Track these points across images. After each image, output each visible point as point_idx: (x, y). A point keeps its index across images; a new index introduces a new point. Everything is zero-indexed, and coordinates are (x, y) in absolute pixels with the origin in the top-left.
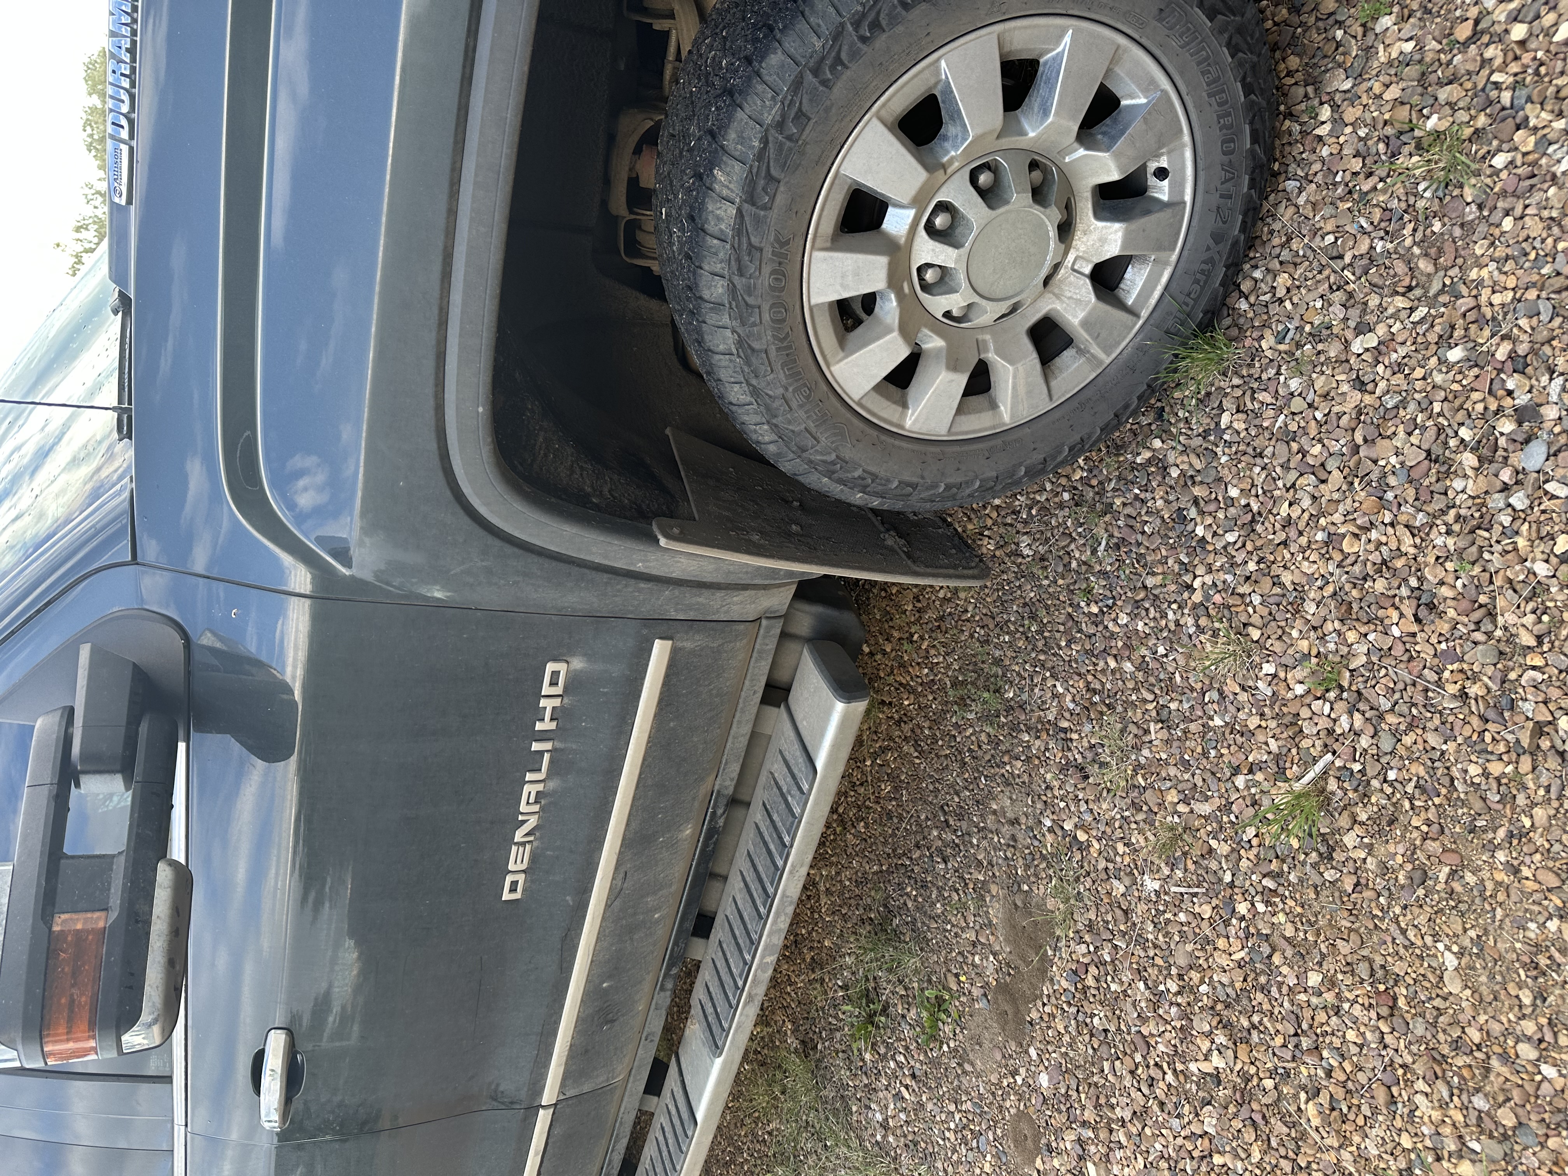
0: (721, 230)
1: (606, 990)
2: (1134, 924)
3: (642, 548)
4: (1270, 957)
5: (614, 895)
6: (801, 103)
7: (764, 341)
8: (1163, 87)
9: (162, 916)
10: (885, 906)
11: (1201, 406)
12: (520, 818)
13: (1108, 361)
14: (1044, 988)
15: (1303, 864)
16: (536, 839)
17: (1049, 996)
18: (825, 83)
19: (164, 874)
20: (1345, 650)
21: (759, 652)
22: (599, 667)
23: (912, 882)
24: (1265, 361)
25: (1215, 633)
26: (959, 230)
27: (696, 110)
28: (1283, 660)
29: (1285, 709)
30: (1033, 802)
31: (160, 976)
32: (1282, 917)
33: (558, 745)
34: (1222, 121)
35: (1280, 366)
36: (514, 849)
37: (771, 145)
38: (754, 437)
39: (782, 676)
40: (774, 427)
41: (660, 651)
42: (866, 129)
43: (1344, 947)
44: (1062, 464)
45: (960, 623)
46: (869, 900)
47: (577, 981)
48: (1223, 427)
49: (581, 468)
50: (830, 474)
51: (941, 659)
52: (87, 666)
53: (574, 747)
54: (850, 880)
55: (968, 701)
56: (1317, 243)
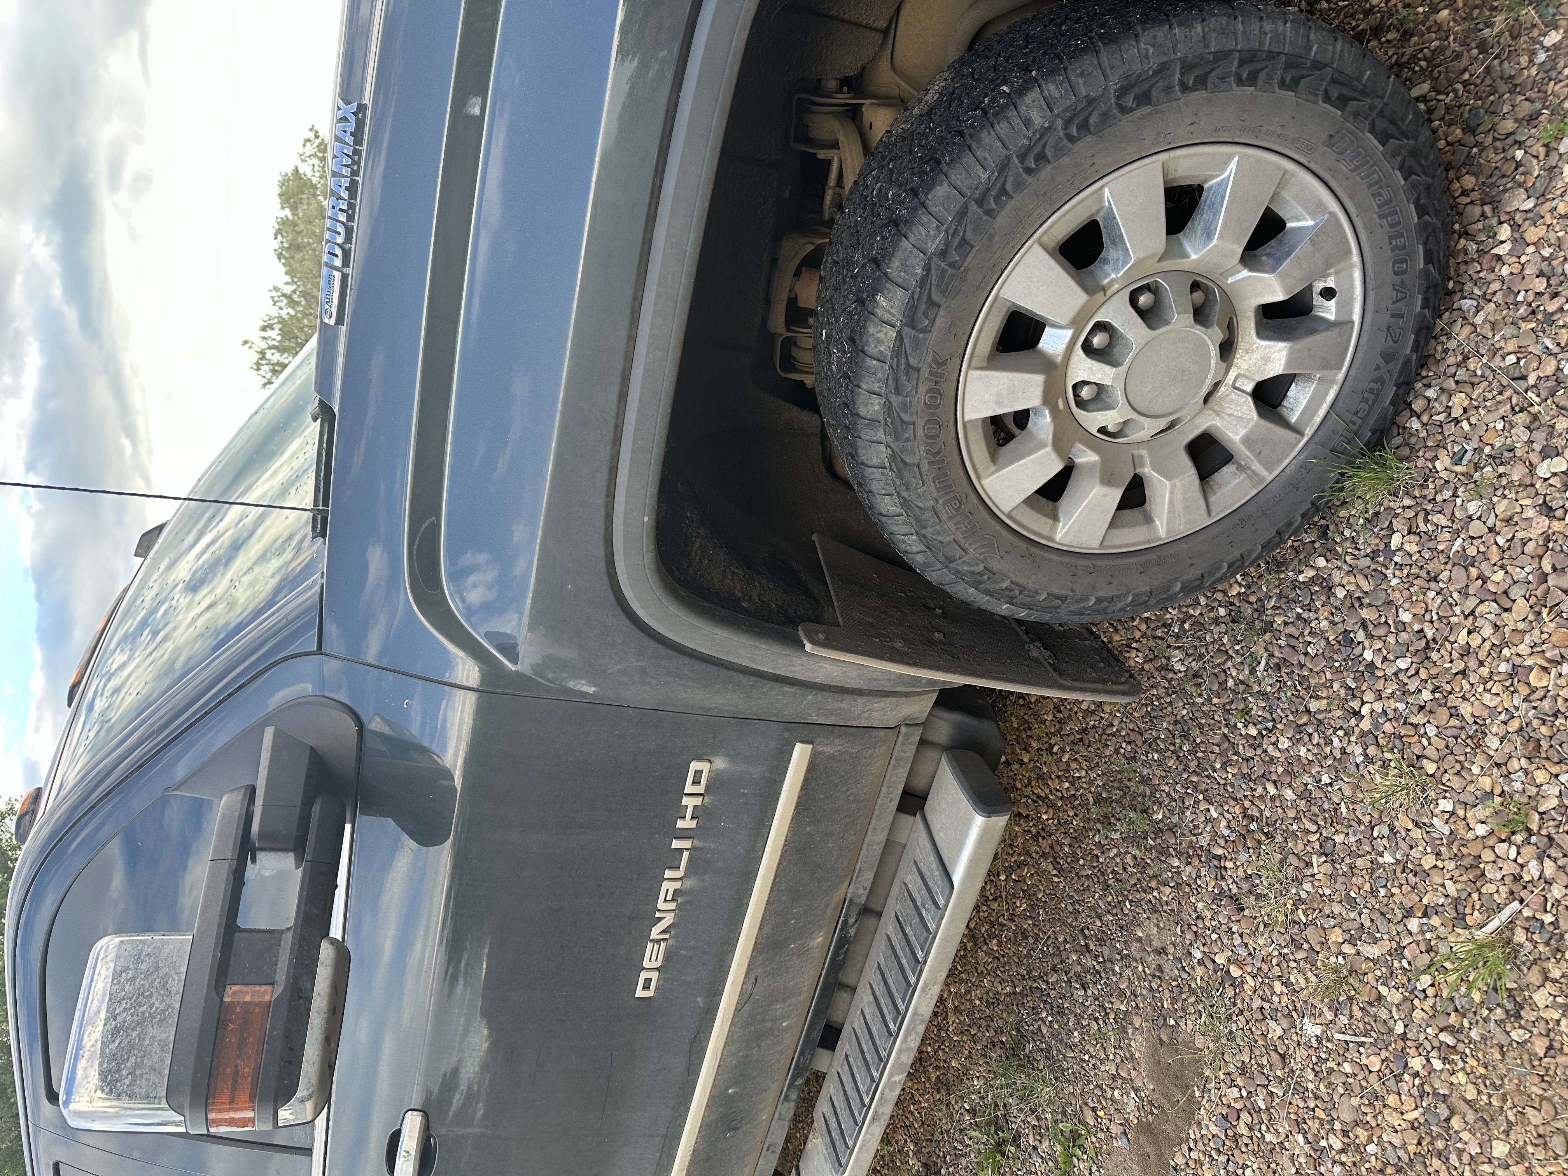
0: (881, 352)
1: (730, 1095)
2: (1293, 1071)
3: (788, 652)
4: (1448, 1120)
5: (744, 999)
6: (964, 232)
7: (917, 456)
8: (1331, 209)
9: (322, 993)
10: (1018, 1030)
11: (1368, 526)
12: (657, 915)
13: (1270, 478)
14: (1191, 1132)
15: (1486, 1020)
16: (671, 937)
17: (1195, 1141)
18: (989, 213)
19: (326, 952)
20: (1533, 791)
21: (897, 759)
22: (740, 768)
23: (1048, 1007)
24: (1439, 482)
25: (1385, 764)
26: (1117, 350)
27: (861, 239)
28: (1462, 797)
29: (1463, 850)
30: (1182, 932)
31: (316, 1053)
32: (1461, 1078)
33: (697, 843)
34: (1394, 242)
35: (1456, 488)
36: (650, 945)
37: (933, 272)
38: (902, 547)
39: (919, 784)
40: (922, 538)
41: (800, 754)
42: (1028, 255)
43: (1535, 1116)
44: (1221, 580)
45: (1105, 737)
46: (1000, 1022)
47: (704, 1085)
48: (1393, 548)
49: (733, 573)
50: (976, 585)
51: (1083, 773)
52: (270, 748)
53: (713, 846)
54: (980, 999)
55: (1113, 820)
56: (1496, 362)
